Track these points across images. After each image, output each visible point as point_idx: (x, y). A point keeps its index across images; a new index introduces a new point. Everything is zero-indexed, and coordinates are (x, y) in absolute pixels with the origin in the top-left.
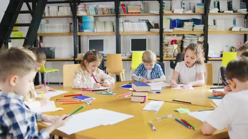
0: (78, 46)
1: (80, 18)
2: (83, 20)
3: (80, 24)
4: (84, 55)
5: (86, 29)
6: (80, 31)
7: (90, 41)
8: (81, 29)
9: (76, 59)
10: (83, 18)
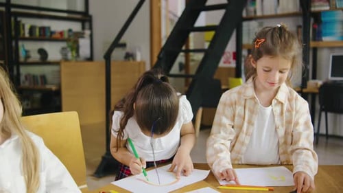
0: (310, 67)
1: (317, 16)
2: (323, 19)
3: (317, 27)
4: (320, 83)
5: (326, 35)
6: (314, 40)
7: (334, 57)
8: (318, 36)
9: (304, 90)
10: (322, 14)
